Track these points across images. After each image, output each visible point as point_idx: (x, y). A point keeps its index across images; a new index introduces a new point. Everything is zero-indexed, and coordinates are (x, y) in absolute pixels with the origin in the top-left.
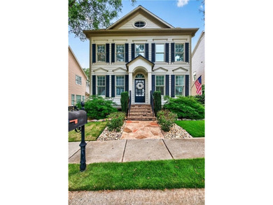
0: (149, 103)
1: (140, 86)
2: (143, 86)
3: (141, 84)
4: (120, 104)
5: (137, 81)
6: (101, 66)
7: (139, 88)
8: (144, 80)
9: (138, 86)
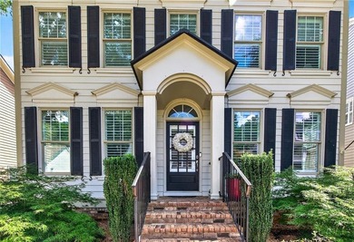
0: (215, 194)
1: (183, 141)
2: (191, 143)
3: (187, 136)
4: (102, 196)
5: (173, 128)
6: (54, 79)
7: (180, 148)
8: (196, 124)
9: (176, 141)
